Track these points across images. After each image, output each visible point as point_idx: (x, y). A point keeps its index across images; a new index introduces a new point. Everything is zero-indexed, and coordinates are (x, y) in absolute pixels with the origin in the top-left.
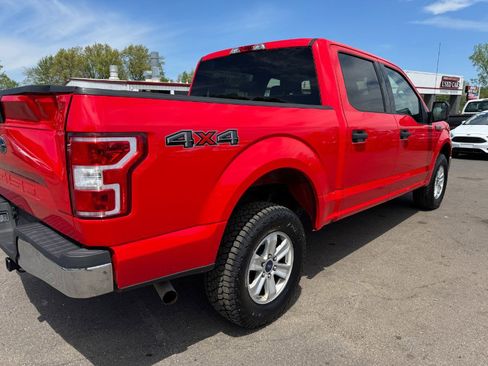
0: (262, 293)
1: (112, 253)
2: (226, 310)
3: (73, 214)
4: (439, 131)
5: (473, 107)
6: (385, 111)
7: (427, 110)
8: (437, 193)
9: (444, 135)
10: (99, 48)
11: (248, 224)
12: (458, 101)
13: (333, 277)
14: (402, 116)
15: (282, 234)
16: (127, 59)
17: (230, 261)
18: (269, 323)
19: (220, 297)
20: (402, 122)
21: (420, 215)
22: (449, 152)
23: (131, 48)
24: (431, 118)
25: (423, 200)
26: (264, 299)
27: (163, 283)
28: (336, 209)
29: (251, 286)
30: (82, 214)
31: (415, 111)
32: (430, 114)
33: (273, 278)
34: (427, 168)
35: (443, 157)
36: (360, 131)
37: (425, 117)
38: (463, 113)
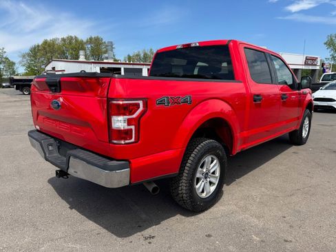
0: (203, 192)
1: (130, 162)
2: (183, 200)
3: (110, 142)
4: (305, 95)
5: (327, 78)
6: (272, 83)
7: (298, 81)
8: (304, 134)
9: (309, 97)
10: (71, 38)
11: (196, 150)
12: (317, 73)
13: (241, 184)
14: (282, 86)
15: (214, 157)
16: (89, 46)
17: (186, 171)
18: (206, 209)
19: (180, 192)
20: (282, 89)
21: (294, 149)
22: (312, 108)
23: (91, 39)
24: (300, 87)
25: (295, 139)
26: (204, 195)
27: (149, 183)
28: (244, 143)
29: (197, 187)
30: (115, 142)
31: (290, 82)
32: (300, 84)
33: (208, 183)
34: (298, 118)
35: (308, 111)
36: (258, 95)
37: (296, 86)
38: (321, 82)
